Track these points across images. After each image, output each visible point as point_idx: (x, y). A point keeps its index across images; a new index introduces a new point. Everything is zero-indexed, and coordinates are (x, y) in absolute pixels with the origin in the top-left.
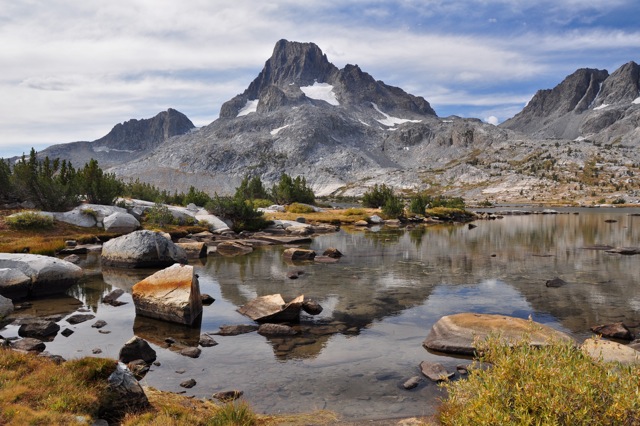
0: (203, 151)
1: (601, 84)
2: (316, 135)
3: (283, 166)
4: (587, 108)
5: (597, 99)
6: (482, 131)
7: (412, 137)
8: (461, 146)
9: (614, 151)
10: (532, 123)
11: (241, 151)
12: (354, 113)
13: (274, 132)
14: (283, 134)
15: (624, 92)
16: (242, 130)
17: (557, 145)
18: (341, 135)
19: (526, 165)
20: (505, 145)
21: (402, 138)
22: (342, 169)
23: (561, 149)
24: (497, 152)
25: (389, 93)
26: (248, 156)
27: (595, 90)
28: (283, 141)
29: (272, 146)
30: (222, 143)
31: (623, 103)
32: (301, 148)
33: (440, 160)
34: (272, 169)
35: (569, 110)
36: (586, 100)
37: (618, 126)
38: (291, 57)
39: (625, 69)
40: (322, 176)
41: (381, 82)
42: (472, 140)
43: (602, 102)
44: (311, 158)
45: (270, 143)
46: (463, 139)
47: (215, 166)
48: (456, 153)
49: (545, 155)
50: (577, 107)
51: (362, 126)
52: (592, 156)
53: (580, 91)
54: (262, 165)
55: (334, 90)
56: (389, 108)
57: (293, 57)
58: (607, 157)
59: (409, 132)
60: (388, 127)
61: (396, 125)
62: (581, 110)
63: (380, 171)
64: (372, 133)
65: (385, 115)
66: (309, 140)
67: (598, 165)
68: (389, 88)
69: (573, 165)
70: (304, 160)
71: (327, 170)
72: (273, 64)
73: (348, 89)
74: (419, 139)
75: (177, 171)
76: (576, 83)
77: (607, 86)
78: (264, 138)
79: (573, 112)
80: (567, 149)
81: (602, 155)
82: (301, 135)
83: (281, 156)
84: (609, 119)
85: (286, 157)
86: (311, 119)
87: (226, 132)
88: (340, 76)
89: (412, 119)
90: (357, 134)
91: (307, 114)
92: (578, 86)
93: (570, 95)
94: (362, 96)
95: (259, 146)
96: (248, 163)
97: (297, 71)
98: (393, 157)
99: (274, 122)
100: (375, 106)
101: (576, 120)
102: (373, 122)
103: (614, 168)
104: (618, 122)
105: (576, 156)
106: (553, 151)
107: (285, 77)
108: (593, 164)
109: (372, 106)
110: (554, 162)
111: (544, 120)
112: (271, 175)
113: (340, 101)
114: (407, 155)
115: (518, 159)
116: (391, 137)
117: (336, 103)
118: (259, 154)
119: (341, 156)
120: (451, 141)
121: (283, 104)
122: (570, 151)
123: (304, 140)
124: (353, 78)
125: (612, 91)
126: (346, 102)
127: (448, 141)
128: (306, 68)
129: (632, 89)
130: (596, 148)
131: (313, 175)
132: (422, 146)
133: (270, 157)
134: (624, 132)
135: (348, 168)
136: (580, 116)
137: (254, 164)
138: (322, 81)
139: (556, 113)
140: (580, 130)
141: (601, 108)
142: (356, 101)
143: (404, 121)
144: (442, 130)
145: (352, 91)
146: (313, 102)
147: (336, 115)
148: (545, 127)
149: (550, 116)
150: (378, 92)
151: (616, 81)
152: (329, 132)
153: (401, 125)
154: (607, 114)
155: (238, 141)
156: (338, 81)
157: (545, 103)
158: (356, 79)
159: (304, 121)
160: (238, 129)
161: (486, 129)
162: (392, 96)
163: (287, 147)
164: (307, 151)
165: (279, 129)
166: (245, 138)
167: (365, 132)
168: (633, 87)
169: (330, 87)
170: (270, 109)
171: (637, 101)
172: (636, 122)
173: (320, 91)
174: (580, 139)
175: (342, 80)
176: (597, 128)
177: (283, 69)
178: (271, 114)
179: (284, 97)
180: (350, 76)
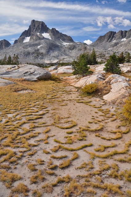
0: (22, 52)
1: (114, 35)
2: (49, 48)
3: (43, 56)
5: (113, 39)
7: (72, 48)
10: (98, 44)
11: (31, 52)
12: (56, 42)
13: (39, 47)
14: (41, 47)
15: (119, 38)
16: (30, 47)
17: (105, 52)
18: (55, 48)
19: (99, 56)
21: (69, 49)
22: (57, 56)
23: (106, 53)
25: (64, 36)
26: (33, 53)
27: (113, 37)
28: (42, 49)
30: (26, 50)
31: (119, 40)
32: (46, 51)
33: (79, 54)
34: (40, 57)
35: (107, 41)
36: (111, 39)
37: (118, 46)
38: (36, 25)
39: (120, 32)
40: (53, 58)
41: (61, 33)
44: (49, 54)
45: (38, 50)
46: (84, 49)
47: (26, 56)
49: (103, 54)
51: (59, 45)
53: (110, 37)
54: (38, 56)
55: (50, 35)
56: (64, 40)
57: (37, 25)
60: (65, 45)
61: (66, 45)
62: (110, 42)
63: (66, 57)
64: (62, 47)
65: (63, 42)
66: (48, 49)
68: (63, 34)
72: (31, 27)
73: (53, 35)
74: (73, 49)
76: (109, 35)
77: (116, 36)
78: (36, 49)
82: (46, 48)
83: (42, 53)
84: (116, 44)
86: (47, 44)
87: (25, 47)
88: (51, 31)
89: (70, 43)
90: (58, 47)
91: (46, 43)
93: (107, 38)
94: (57, 37)
95: (36, 51)
96: (34, 55)
97: (39, 30)
98: (68, 53)
99: (38, 44)
100: (61, 40)
101: (109, 44)
102: (61, 44)
104: (117, 45)
106: (104, 53)
107: (36, 31)
109: (60, 40)
111: (101, 44)
113: (52, 38)
114: (71, 53)
115: (97, 54)
116: (66, 48)
117: (51, 39)
118: (36, 53)
119: (56, 53)
120: (81, 49)
121: (39, 40)
122: (108, 53)
124: (54, 32)
126: (53, 38)
127: (80, 50)
128: (41, 29)
131: (51, 58)
132: (74, 50)
133: (39, 53)
134: (119, 48)
135: (58, 56)
137: (35, 55)
138: (46, 32)
139: (104, 42)
140: (109, 47)
141: (114, 41)
143: (68, 44)
144: (78, 46)
145: (55, 36)
146: (46, 39)
147: (52, 42)
148: (101, 46)
149: (103, 43)
150: (61, 36)
151: (118, 35)
152: (52, 47)
153: (68, 45)
154: (116, 43)
155: (30, 49)
156: (50, 33)
157: (102, 40)
158: (55, 32)
159: (46, 44)
160: (29, 46)
161: (89, 47)
162: (64, 37)
163: (43, 51)
164: (48, 52)
165: (40, 46)
166: (31, 49)
167: (60, 47)
168: (121, 37)
169: (48, 34)
170: (36, 41)
171: (122, 40)
172: (121, 46)
173: (46, 35)
174: (109, 49)
175: (51, 32)
176: (113, 46)
177: (34, 28)
178: (36, 42)
179: (39, 37)
180: (54, 31)
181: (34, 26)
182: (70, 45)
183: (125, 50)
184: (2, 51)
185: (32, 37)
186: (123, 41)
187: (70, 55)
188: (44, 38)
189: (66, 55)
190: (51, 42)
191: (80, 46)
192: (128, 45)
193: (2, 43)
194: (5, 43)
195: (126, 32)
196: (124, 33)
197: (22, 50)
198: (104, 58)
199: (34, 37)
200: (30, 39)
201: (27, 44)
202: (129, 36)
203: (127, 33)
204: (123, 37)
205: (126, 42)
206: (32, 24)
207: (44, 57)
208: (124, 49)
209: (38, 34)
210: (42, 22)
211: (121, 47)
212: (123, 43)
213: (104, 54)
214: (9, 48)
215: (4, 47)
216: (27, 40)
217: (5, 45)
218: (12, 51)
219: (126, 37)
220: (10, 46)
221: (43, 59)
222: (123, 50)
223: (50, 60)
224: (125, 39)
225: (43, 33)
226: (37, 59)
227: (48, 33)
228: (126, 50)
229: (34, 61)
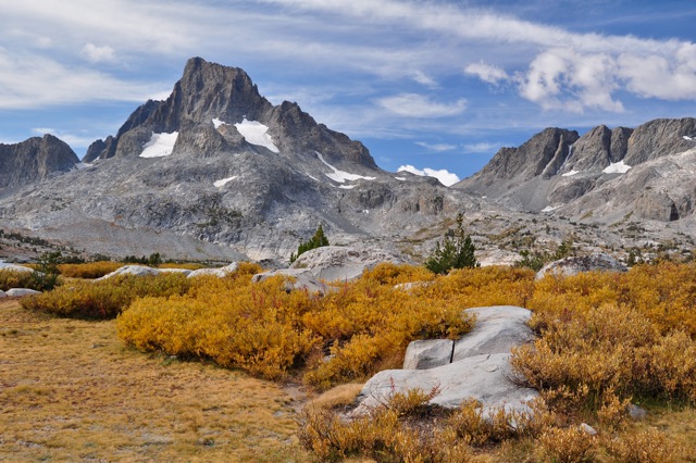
0: (139, 202)
1: (570, 147)
2: (271, 192)
3: (239, 226)
4: (555, 174)
5: (567, 164)
6: (452, 198)
7: (376, 197)
8: (429, 214)
9: (589, 231)
10: (495, 185)
11: (184, 205)
12: (299, 165)
13: (220, 184)
14: (232, 186)
15: (595, 159)
16: (178, 179)
17: (534, 221)
18: (293, 192)
19: (506, 240)
20: (478, 215)
21: (361, 199)
23: (540, 226)
24: (472, 224)
25: (334, 140)
26: (194, 211)
27: (564, 154)
28: (233, 196)
29: (220, 201)
30: (159, 194)
31: (593, 171)
32: (257, 206)
33: (408, 228)
34: (226, 229)
35: (536, 174)
36: (555, 163)
37: (589, 199)
38: (210, 84)
39: (596, 133)
41: (323, 126)
42: (441, 207)
43: (571, 168)
44: (270, 218)
45: (217, 198)
46: (432, 206)
47: (158, 221)
48: (425, 221)
49: (523, 231)
50: (545, 171)
51: (314, 182)
52: (569, 234)
53: (549, 153)
54: (214, 224)
55: (271, 131)
56: (336, 159)
57: (213, 83)
58: (583, 237)
59: (369, 192)
60: (339, 184)
61: (347, 182)
62: (549, 175)
63: (348, 238)
64: (325, 191)
65: (332, 168)
66: (265, 197)
67: (575, 245)
68: (333, 133)
69: (552, 243)
70: (263, 220)
71: (291, 233)
72: (184, 88)
73: (288, 132)
74: (380, 202)
75: (112, 224)
76: (544, 143)
77: (577, 150)
78: (209, 191)
79: (540, 176)
80: (545, 227)
81: (578, 234)
82: (255, 191)
83: (234, 214)
84: (580, 188)
85: (240, 215)
86: (261, 171)
87: (156, 179)
88: (276, 114)
89: (364, 175)
90: (308, 191)
91: (255, 165)
92: (546, 148)
93: (537, 157)
94: (305, 143)
95: (205, 200)
96: (195, 219)
97: (222, 104)
98: (354, 220)
99: (217, 171)
100: (320, 156)
101: (544, 187)
102: (323, 177)
103: (590, 248)
104: (587, 194)
105: (554, 234)
106: (531, 227)
107: (205, 107)
108: (570, 243)
109: (316, 156)
110: (534, 239)
111: (508, 184)
112: (227, 235)
113: (279, 146)
114: (368, 219)
115: (495, 232)
116: (346, 196)
117: (275, 150)
118: (207, 210)
119: (301, 218)
120: (418, 206)
121: (223, 150)
122: (548, 229)
123: (259, 198)
124: (292, 120)
125: (582, 157)
126: (287, 149)
127: (414, 207)
128: (232, 102)
129: (602, 157)
130: (572, 227)
131: (276, 238)
132: (383, 209)
133: (221, 214)
134: (595, 205)
136: (547, 182)
137: (204, 221)
138: (253, 118)
139: (522, 176)
140: (549, 199)
141: (571, 174)
142: (299, 149)
143: (354, 177)
144: (405, 192)
145: (293, 136)
146: (254, 147)
147: (285, 167)
148: (510, 192)
149: (515, 180)
150: (323, 138)
151: (586, 146)
152: (282, 188)
153: (355, 182)
154: (578, 183)
155: (177, 191)
156: (274, 121)
157: (510, 165)
158: (297, 120)
159: (255, 174)
160: (173, 177)
161: (456, 196)
162: (338, 145)
163: (240, 204)
164: (264, 210)
165: (224, 181)
166: (185, 189)
167: (318, 189)
168: (603, 154)
169: (263, 128)
170: (207, 155)
171: (609, 169)
172: (606, 195)
173: (253, 131)
174: (548, 209)
175: (279, 121)
176: (567, 198)
177: (199, 97)
178: (209, 161)
179: (223, 140)
180: (289, 116)
181: (200, 85)
182: (365, 184)
183: (628, 216)
184: (30, 188)
185: (189, 134)
186: (615, 175)
187: (368, 230)
188: (244, 144)
189: (349, 229)
190: (279, 165)
191: (413, 188)
192: (638, 193)
193: (34, 152)
194: (51, 153)
195: (627, 132)
196: (615, 137)
197: (142, 191)
198: (532, 250)
199: (200, 138)
200: (179, 142)
201: (166, 166)
202: (642, 152)
203: (631, 140)
204: (611, 158)
205: (629, 180)
206: (191, 76)
207: (243, 234)
208: (619, 210)
209: (217, 123)
210: (239, 70)
211: (607, 200)
212: (615, 184)
213: (528, 233)
214: (68, 175)
215: (42, 170)
216: (163, 145)
217: (48, 163)
218: (85, 192)
219: (627, 158)
220: (73, 170)
221: (238, 240)
222: (616, 217)
223: (272, 246)
224: (620, 167)
225: (240, 122)
226: (211, 240)
227: (262, 122)
228: (634, 219)
229: (199, 250)
